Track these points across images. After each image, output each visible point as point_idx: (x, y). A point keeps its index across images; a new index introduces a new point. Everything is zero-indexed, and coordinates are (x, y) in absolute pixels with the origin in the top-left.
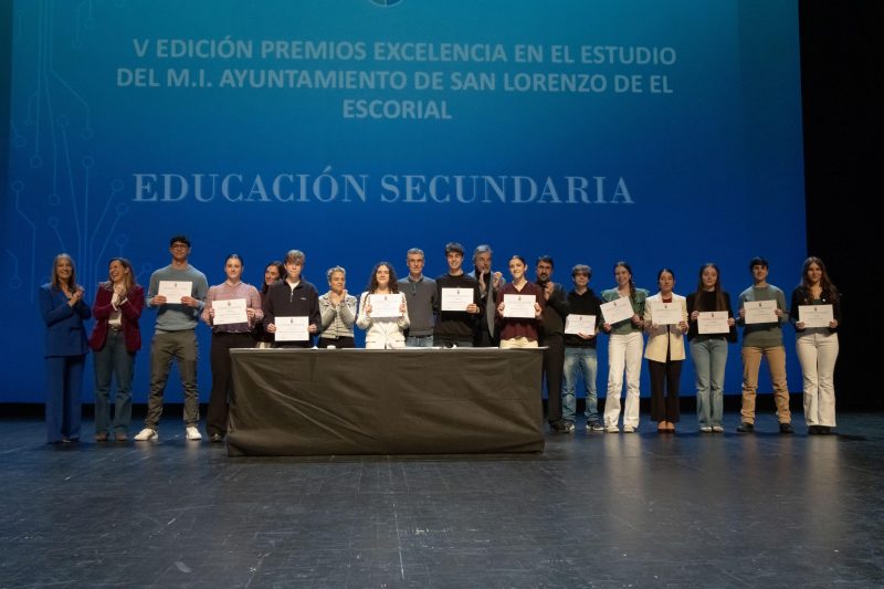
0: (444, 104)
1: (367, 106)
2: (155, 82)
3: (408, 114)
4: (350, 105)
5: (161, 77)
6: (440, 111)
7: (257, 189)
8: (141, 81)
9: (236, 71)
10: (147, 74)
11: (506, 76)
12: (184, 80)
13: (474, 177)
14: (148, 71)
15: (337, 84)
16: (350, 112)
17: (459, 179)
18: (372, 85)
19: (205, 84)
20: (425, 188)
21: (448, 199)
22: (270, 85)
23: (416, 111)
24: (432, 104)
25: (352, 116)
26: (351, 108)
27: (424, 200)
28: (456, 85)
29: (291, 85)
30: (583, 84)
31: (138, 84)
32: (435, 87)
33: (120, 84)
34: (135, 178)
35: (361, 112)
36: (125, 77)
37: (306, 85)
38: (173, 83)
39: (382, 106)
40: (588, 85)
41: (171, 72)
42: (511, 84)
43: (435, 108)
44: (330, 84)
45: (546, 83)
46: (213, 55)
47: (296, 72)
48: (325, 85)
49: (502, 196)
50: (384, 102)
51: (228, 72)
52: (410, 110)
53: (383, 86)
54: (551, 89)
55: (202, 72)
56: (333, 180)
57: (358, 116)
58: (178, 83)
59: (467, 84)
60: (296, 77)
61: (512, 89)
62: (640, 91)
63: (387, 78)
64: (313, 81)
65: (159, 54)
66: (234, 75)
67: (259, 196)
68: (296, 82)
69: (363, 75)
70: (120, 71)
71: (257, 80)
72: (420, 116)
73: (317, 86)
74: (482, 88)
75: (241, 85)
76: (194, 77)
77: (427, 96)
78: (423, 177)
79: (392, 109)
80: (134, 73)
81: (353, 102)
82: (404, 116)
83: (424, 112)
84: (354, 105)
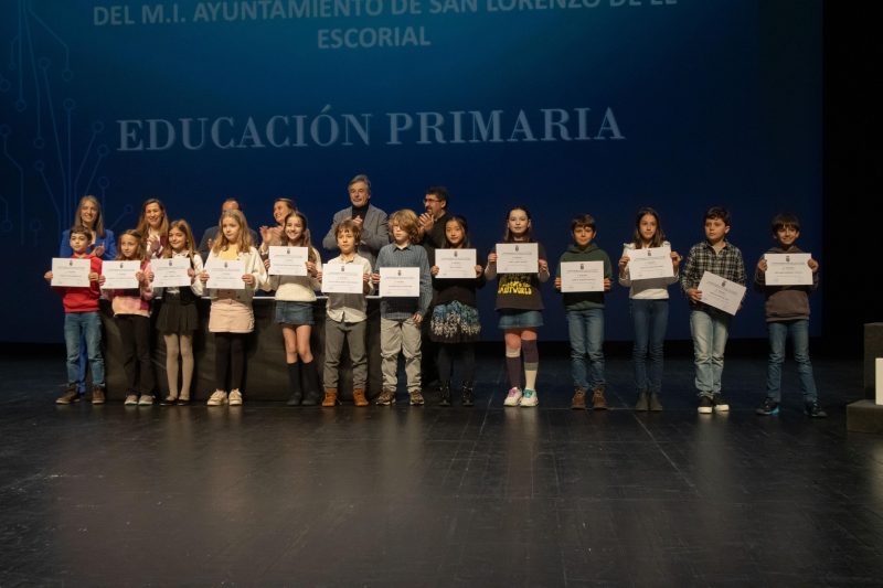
0: (422, 30)
1: (341, 35)
2: (130, 19)
3: (385, 41)
4: (324, 35)
5: (136, 15)
6: (418, 38)
8: (117, 19)
9: (210, 5)
10: (122, 12)
12: (158, 16)
14: (123, 9)
15: (311, 14)
16: (324, 43)
18: (346, 12)
19: (179, 19)
22: (243, 17)
23: (392, 38)
24: (410, 30)
25: (326, 46)
26: (326, 38)
28: (435, 8)
29: (265, 16)
31: (114, 22)
32: (413, 12)
33: (97, 23)
35: (336, 43)
36: (101, 16)
37: (280, 16)
38: (148, 20)
39: (357, 35)
41: (146, 8)
42: (495, 4)
43: (413, 35)
44: (305, 13)
48: (299, 14)
50: (360, 30)
51: (201, 6)
52: (387, 38)
53: (358, 13)
54: (537, 7)
55: (176, 7)
57: (334, 46)
58: (153, 20)
59: (447, 6)
60: (270, 8)
61: (495, 9)
63: (363, 4)
64: (287, 12)
66: (206, 7)
68: (269, 13)
70: (96, 9)
71: (231, 13)
72: (397, 43)
73: (291, 15)
74: (464, 10)
75: (214, 18)
76: (168, 12)
77: (405, 21)
79: (368, 38)
80: (109, 11)
81: (327, 31)
82: (381, 44)
83: (401, 41)
84: (328, 35)
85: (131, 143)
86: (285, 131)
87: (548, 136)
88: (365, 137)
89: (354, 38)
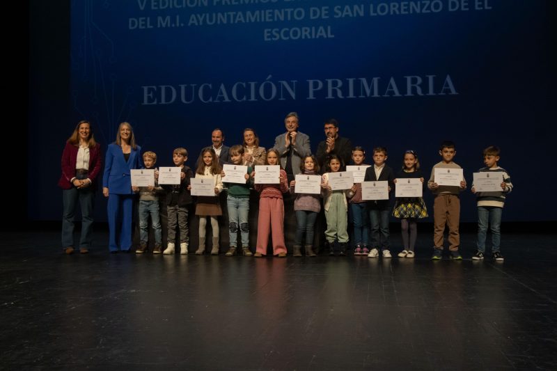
0: (329, 28)
1: (279, 32)
2: (151, 25)
3: (306, 36)
4: (268, 32)
5: (154, 22)
6: (326, 33)
8: (143, 25)
9: (198, 16)
10: (146, 21)
11: (372, 6)
12: (167, 23)
14: (146, 19)
15: (260, 20)
16: (268, 37)
18: (282, 18)
19: (180, 24)
22: (219, 22)
23: (311, 34)
24: (321, 28)
25: (270, 39)
26: (269, 34)
28: (337, 14)
29: (232, 22)
30: (425, 7)
31: (141, 27)
32: (323, 17)
33: (131, 28)
35: (275, 37)
36: (133, 24)
37: (240, 21)
38: (161, 25)
39: (289, 32)
40: (429, 8)
41: (160, 18)
42: (375, 11)
43: (323, 31)
44: (256, 18)
45: (399, 9)
46: (184, 6)
47: (235, 13)
48: (253, 20)
50: (290, 29)
51: (193, 16)
52: (307, 33)
53: (289, 18)
54: (403, 12)
55: (178, 17)
57: (273, 39)
58: (164, 25)
59: (345, 13)
60: (235, 17)
61: (376, 14)
62: (467, 9)
63: (292, 13)
64: (245, 19)
65: (153, 8)
66: (196, 17)
68: (234, 20)
69: (277, 12)
70: (130, 20)
71: (211, 20)
72: (313, 37)
73: (248, 21)
74: (355, 15)
75: (201, 23)
76: (173, 21)
77: (318, 23)
79: (295, 33)
80: (138, 20)
81: (270, 30)
82: (303, 37)
83: (316, 34)
84: (271, 32)
85: (150, 100)
86: (243, 91)
87: (409, 93)
88: (293, 95)
89: (287, 34)
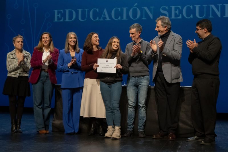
7: (105, 15)
13: (205, 6)
17: (197, 7)
20: (181, 12)
21: (192, 16)
27: (180, 17)
34: (54, 12)
49: (219, 14)
56: (138, 9)
67: (105, 18)
78: (180, 7)
